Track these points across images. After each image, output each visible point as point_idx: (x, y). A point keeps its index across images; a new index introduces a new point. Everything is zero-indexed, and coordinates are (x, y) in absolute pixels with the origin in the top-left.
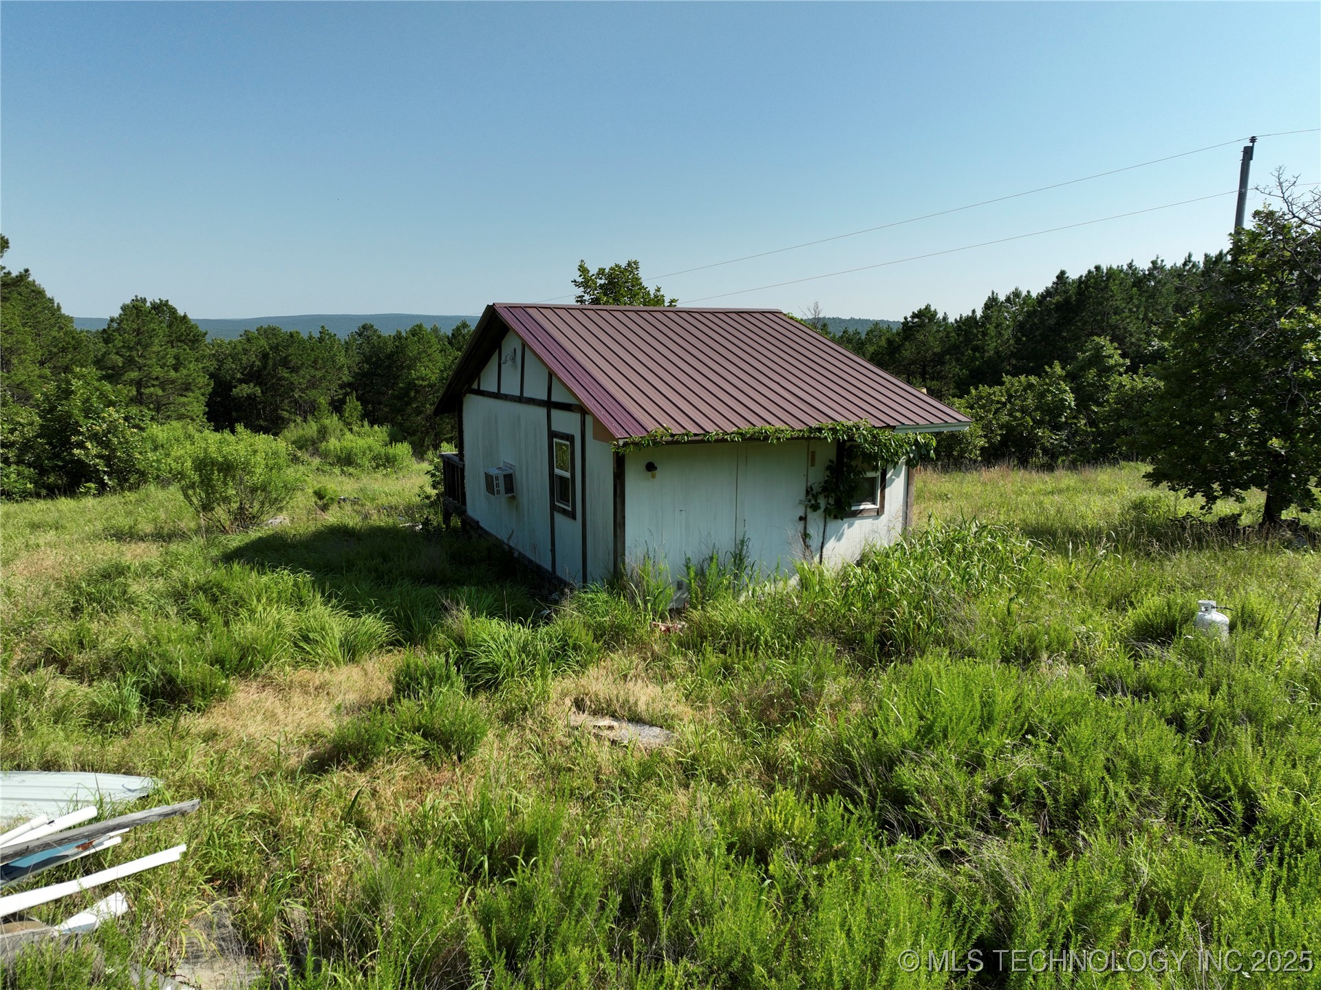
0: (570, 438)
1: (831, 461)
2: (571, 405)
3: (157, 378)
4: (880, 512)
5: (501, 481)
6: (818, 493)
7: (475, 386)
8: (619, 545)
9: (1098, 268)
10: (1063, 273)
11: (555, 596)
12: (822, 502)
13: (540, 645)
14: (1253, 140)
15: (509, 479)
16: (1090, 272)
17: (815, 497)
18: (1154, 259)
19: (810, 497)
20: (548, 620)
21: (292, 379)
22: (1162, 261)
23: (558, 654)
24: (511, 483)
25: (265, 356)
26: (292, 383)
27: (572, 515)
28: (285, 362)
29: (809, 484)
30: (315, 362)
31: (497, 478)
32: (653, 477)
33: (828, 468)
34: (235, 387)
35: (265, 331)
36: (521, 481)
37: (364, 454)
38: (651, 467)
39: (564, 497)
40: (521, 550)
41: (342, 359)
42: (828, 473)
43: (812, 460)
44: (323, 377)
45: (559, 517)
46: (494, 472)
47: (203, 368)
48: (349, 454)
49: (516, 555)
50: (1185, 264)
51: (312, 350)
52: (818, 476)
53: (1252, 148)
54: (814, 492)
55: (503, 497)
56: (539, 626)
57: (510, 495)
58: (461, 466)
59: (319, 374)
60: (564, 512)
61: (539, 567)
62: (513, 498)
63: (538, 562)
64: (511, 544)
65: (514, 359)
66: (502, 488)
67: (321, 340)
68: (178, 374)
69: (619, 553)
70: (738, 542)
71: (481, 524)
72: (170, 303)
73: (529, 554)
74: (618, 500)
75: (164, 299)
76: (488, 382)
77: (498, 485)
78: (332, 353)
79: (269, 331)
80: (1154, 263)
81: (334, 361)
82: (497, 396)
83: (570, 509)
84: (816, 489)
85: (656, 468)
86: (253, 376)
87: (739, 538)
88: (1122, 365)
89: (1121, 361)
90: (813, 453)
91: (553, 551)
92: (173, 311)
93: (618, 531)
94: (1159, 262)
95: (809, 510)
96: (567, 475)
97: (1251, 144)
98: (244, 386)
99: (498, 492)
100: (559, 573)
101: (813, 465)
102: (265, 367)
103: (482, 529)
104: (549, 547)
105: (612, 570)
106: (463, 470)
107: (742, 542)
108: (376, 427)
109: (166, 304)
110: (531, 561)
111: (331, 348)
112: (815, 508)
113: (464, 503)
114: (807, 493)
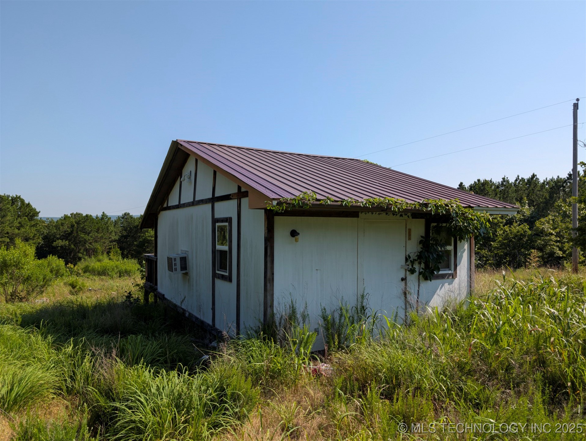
0: (229, 220)
1: (422, 237)
2: (230, 195)
3: (8, 233)
4: (454, 276)
5: (178, 262)
6: (415, 260)
7: (165, 205)
8: (269, 297)
9: (479, 180)
10: (461, 183)
11: (214, 344)
12: (416, 266)
13: (195, 394)
14: (578, 100)
15: (184, 261)
16: (475, 182)
17: (413, 263)
18: (503, 177)
19: (409, 263)
20: (206, 367)
21: (85, 238)
22: (507, 178)
23: (215, 407)
24: (186, 264)
25: (73, 226)
26: (85, 239)
27: (229, 279)
28: (83, 230)
29: (407, 254)
30: (98, 229)
31: (175, 259)
32: (296, 241)
33: (421, 242)
34: (55, 241)
35: (75, 215)
36: (192, 263)
37: (113, 269)
38: (294, 234)
39: (223, 267)
40: (190, 311)
41: (112, 228)
42: (421, 246)
43: (409, 236)
44: (102, 237)
45: (218, 282)
46: (172, 256)
47: (36, 230)
48: (105, 270)
49: (187, 314)
50: (516, 180)
51: (97, 223)
52: (413, 248)
53: (578, 104)
54: (411, 259)
55: (179, 274)
56: (195, 373)
57: (184, 272)
58: (155, 260)
59: (100, 235)
60: (223, 277)
61: (202, 322)
62: (186, 274)
63: (202, 318)
64: (183, 307)
65: (190, 178)
66: (178, 267)
67: (102, 219)
68: (19, 231)
69: (269, 304)
70: (359, 296)
71: (166, 296)
72: (21, 197)
73: (195, 313)
74: (269, 259)
75: (18, 195)
76: (173, 200)
77: (175, 265)
78: (107, 225)
79: (77, 216)
80: (504, 179)
81: (108, 229)
82: (179, 206)
83: (227, 274)
84: (413, 256)
85: (298, 234)
86: (66, 236)
87: (360, 293)
88: (501, 223)
89: (501, 220)
90: (410, 230)
91: (213, 309)
92: (23, 201)
93: (268, 285)
94: (506, 178)
95: (408, 273)
96: (225, 248)
97: (577, 102)
98: (60, 241)
99: (176, 269)
100: (217, 326)
101: (410, 239)
102: (72, 232)
103: (166, 299)
104: (211, 306)
105: (262, 320)
106: (156, 262)
107: (363, 296)
108: (125, 260)
109: (19, 197)
110: (197, 319)
111: (107, 223)
112: (412, 271)
113: (156, 284)
114: (407, 260)
